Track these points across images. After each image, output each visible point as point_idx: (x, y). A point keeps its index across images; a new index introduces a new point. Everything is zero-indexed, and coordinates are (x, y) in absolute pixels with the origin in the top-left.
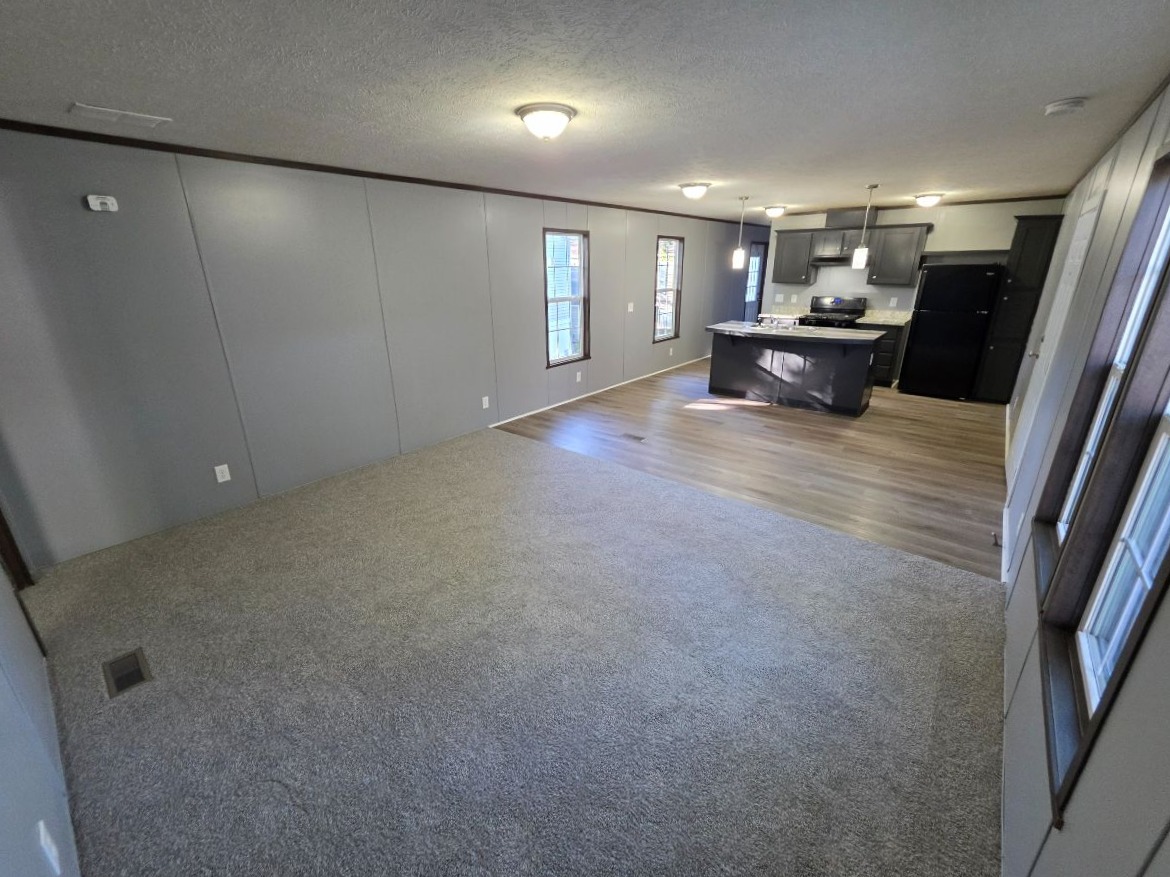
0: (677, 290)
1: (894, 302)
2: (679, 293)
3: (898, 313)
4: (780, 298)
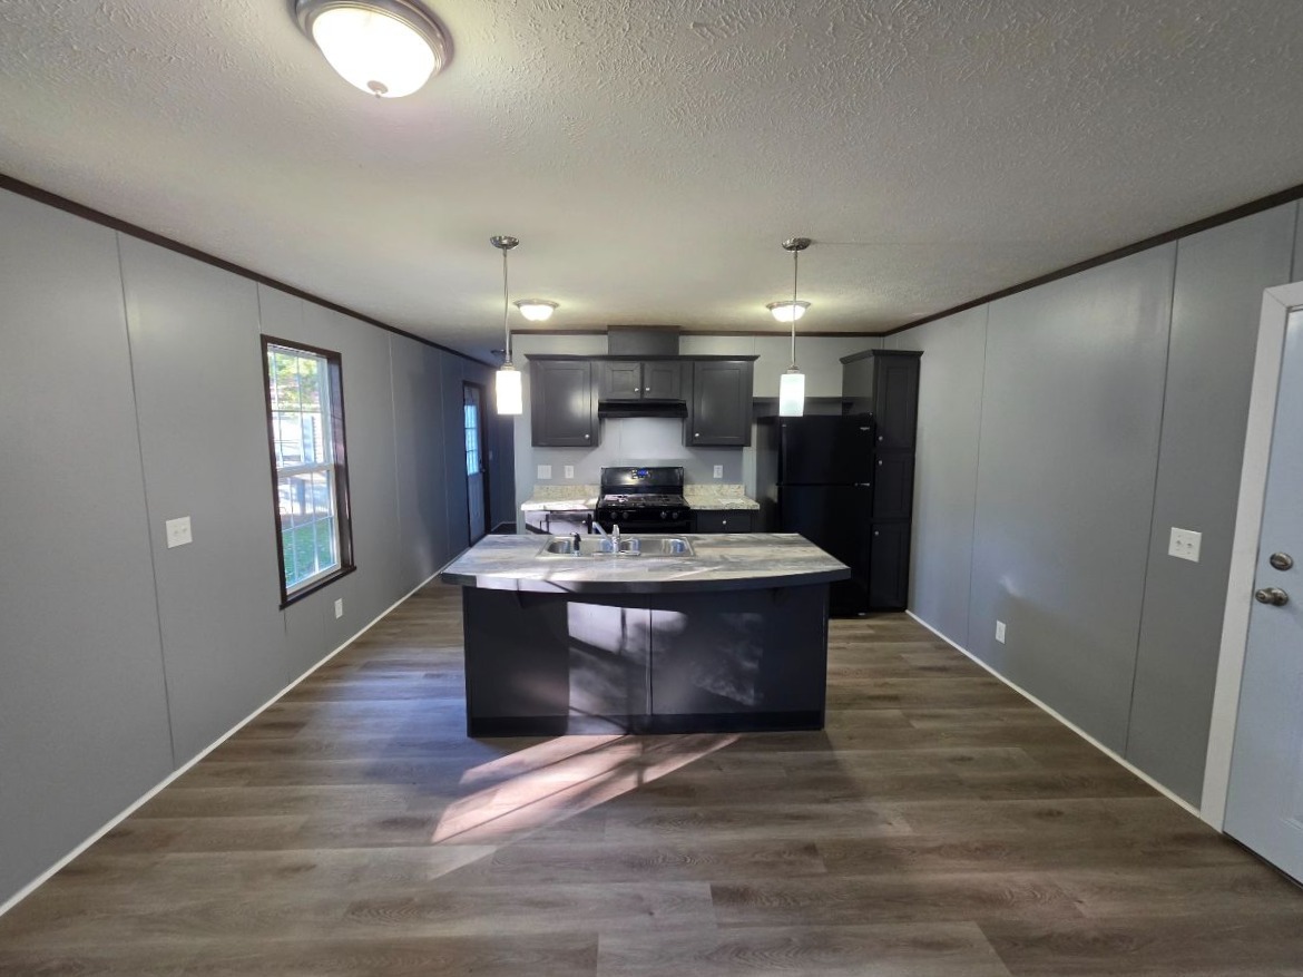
0: (337, 467)
1: (718, 471)
2: (341, 475)
3: (726, 487)
4: (545, 472)
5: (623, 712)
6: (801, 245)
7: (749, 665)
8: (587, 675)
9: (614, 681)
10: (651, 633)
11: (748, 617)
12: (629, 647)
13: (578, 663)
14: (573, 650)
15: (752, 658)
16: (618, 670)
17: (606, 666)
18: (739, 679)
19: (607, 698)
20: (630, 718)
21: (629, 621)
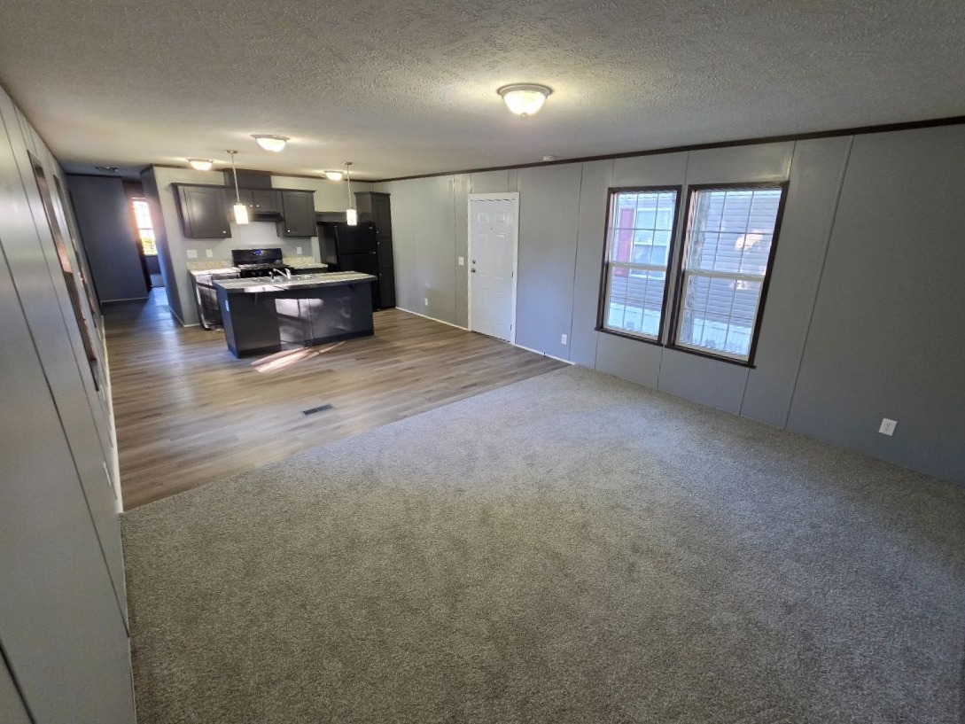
1: (299, 250)
4: (192, 254)
5: (302, 340)
6: (350, 164)
7: (348, 316)
8: (287, 327)
9: (297, 327)
10: (311, 308)
11: (345, 298)
12: (303, 315)
13: (282, 323)
14: (280, 318)
15: (347, 313)
16: (299, 324)
17: (294, 323)
18: (344, 320)
19: (296, 336)
20: (306, 341)
21: (301, 305)
